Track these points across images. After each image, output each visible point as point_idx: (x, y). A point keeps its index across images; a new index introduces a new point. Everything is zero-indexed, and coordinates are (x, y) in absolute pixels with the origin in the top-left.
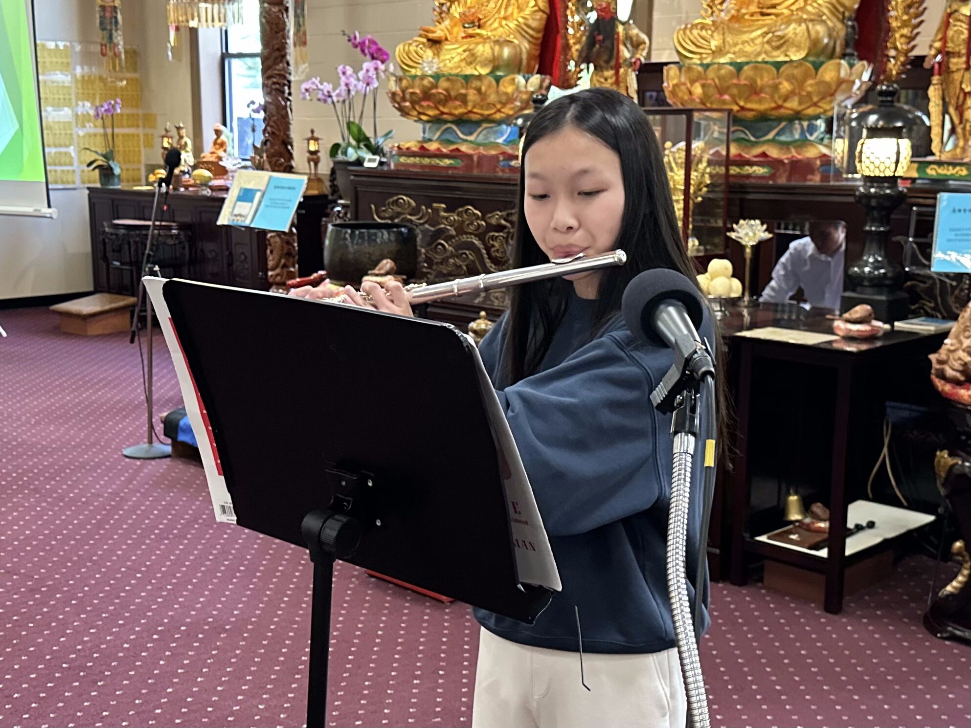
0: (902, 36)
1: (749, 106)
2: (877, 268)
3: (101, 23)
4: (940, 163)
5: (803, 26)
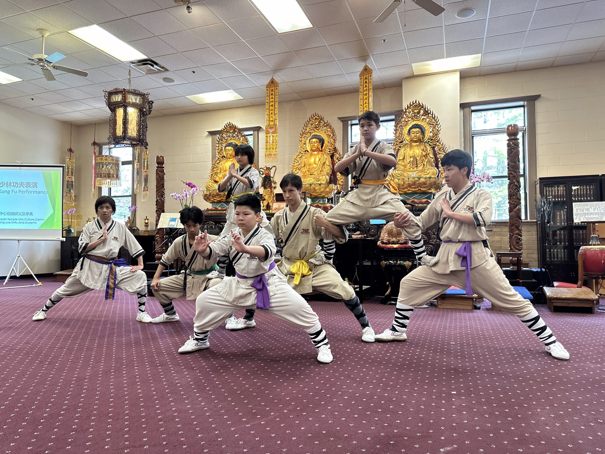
2: (353, 227)
3: (67, 186)
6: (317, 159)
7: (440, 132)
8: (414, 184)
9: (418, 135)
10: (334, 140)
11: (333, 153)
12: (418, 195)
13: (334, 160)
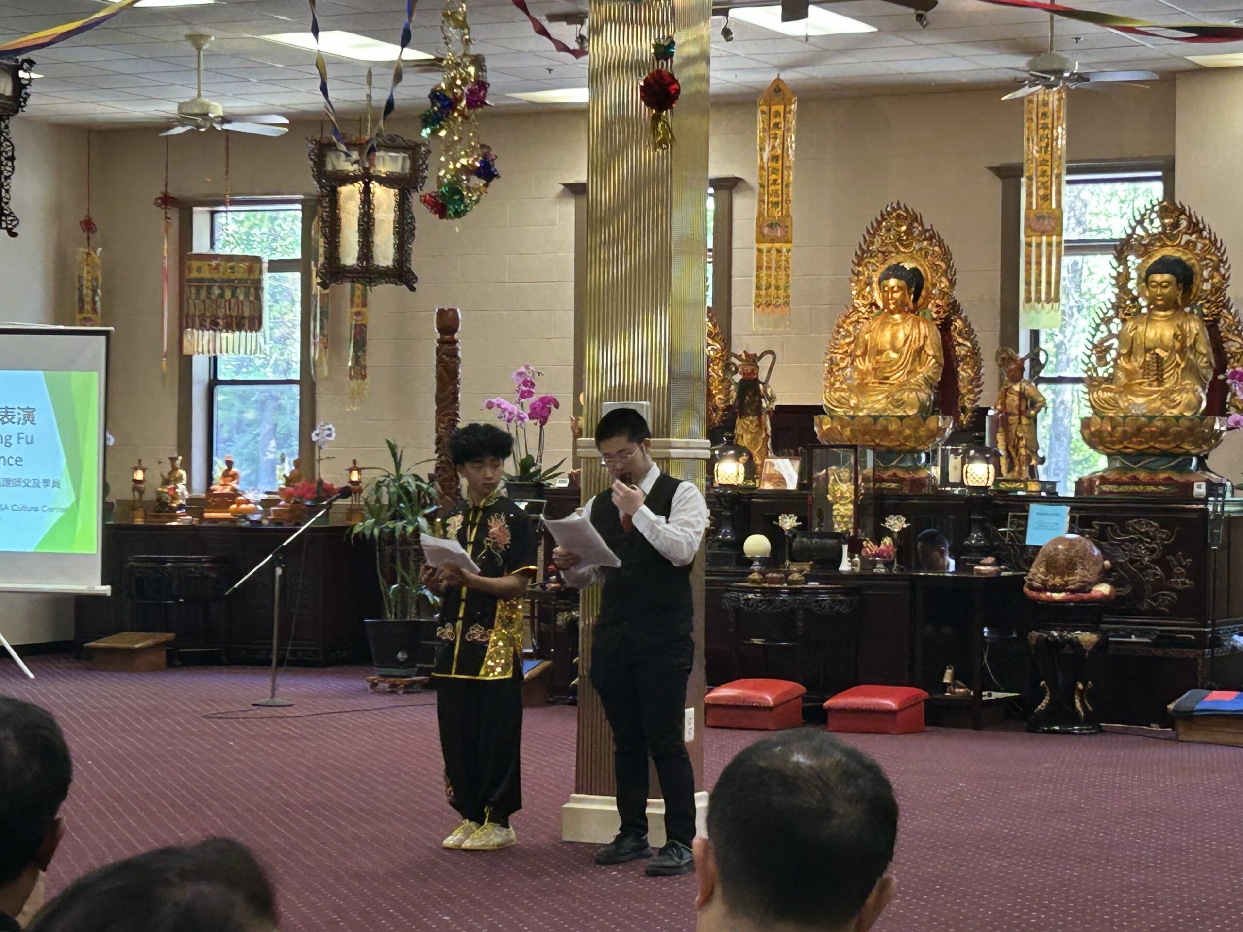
0: (968, 399)
1: (882, 443)
2: (980, 541)
4: (1007, 481)
5: (914, 393)
6: (901, 336)
7: (1230, 282)
8: (1139, 431)
9: (1166, 291)
10: (950, 281)
11: (948, 317)
12: (1153, 459)
13: (951, 338)
